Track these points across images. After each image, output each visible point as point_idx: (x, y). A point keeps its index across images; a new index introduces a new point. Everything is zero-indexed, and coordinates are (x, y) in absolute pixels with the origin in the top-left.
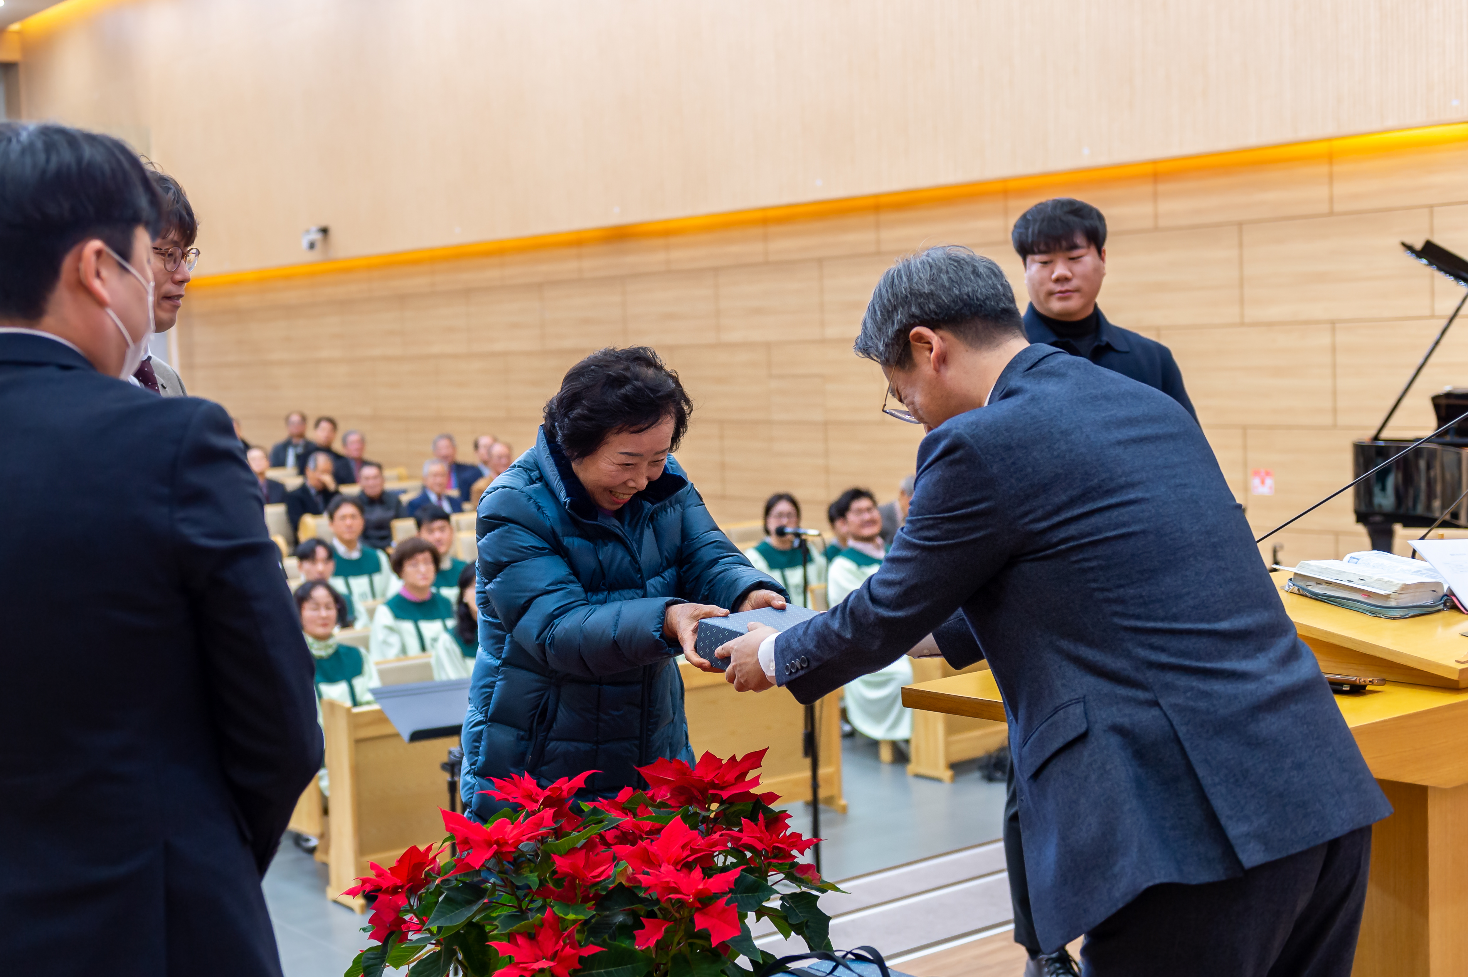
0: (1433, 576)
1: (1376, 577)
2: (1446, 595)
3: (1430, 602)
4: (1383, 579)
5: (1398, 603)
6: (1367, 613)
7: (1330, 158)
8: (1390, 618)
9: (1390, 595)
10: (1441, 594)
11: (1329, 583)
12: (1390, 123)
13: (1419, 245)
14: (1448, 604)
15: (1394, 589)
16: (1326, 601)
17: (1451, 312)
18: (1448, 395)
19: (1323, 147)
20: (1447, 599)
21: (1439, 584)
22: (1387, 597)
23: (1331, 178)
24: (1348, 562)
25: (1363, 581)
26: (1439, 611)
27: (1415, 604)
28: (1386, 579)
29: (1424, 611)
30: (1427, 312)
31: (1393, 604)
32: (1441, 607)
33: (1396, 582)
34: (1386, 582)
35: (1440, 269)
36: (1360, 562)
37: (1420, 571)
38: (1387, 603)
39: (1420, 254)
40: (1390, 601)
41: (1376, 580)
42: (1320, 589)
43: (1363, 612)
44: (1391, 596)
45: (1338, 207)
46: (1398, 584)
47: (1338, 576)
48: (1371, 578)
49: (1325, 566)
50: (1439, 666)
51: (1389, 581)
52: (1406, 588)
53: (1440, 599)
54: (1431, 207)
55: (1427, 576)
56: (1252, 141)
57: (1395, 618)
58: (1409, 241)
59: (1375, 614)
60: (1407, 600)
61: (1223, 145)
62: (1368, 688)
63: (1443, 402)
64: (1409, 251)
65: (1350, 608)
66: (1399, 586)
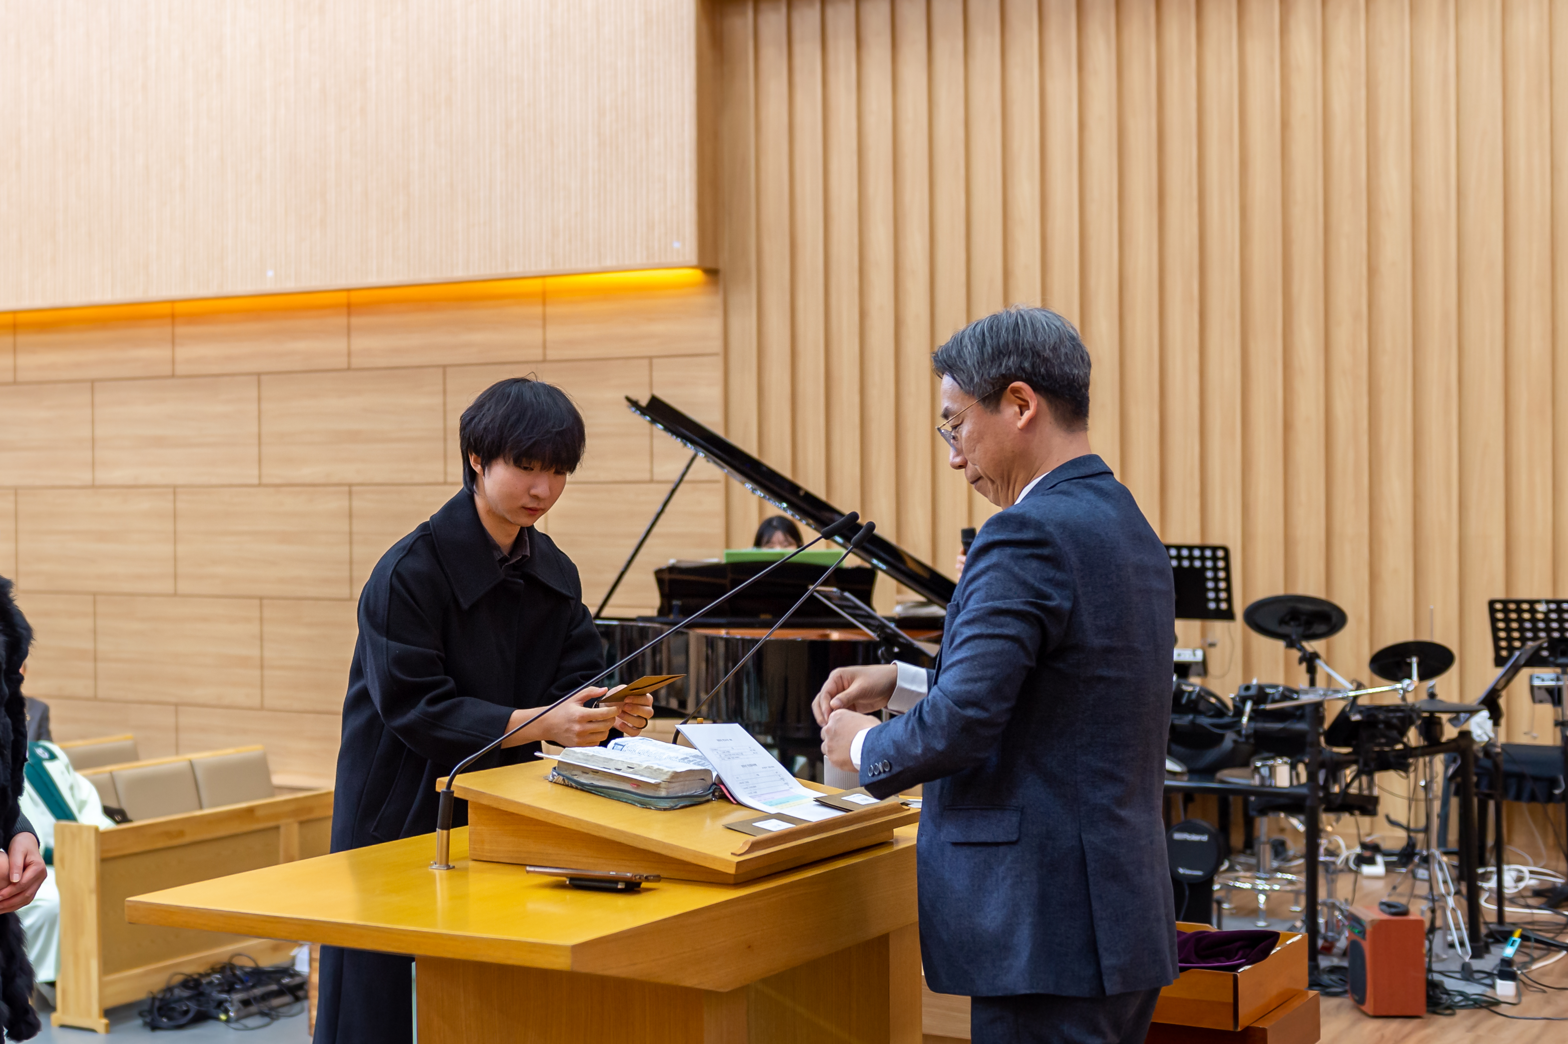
0: (700, 763)
1: (645, 765)
2: (714, 784)
3: (700, 792)
4: (652, 767)
5: (668, 792)
6: (636, 804)
7: (544, 297)
8: (660, 809)
9: (660, 783)
10: (709, 783)
11: (596, 772)
12: (609, 263)
13: (644, 402)
14: (717, 794)
15: (665, 777)
16: (593, 792)
17: (676, 477)
18: (672, 569)
19: (536, 285)
20: (715, 788)
21: (708, 772)
22: (657, 786)
23: (544, 320)
24: (613, 749)
25: (632, 770)
26: (708, 801)
27: (685, 794)
28: (656, 767)
29: (693, 802)
30: (646, 476)
31: (663, 793)
32: (710, 796)
33: (666, 769)
34: (655, 770)
35: (667, 429)
36: (625, 748)
37: (687, 758)
38: (657, 792)
39: (644, 411)
40: (660, 791)
41: (646, 768)
42: (586, 778)
43: (632, 803)
44: (661, 785)
45: (552, 354)
46: (668, 772)
47: (606, 763)
48: (639, 765)
49: (591, 754)
50: (715, 859)
51: (659, 769)
52: (676, 776)
53: (708, 788)
54: (651, 358)
55: (695, 764)
56: (459, 273)
57: (665, 810)
58: (634, 396)
59: (645, 806)
60: (677, 789)
61: (426, 276)
62: (644, 885)
63: (666, 576)
64: (634, 409)
65: (619, 799)
66: (670, 773)
